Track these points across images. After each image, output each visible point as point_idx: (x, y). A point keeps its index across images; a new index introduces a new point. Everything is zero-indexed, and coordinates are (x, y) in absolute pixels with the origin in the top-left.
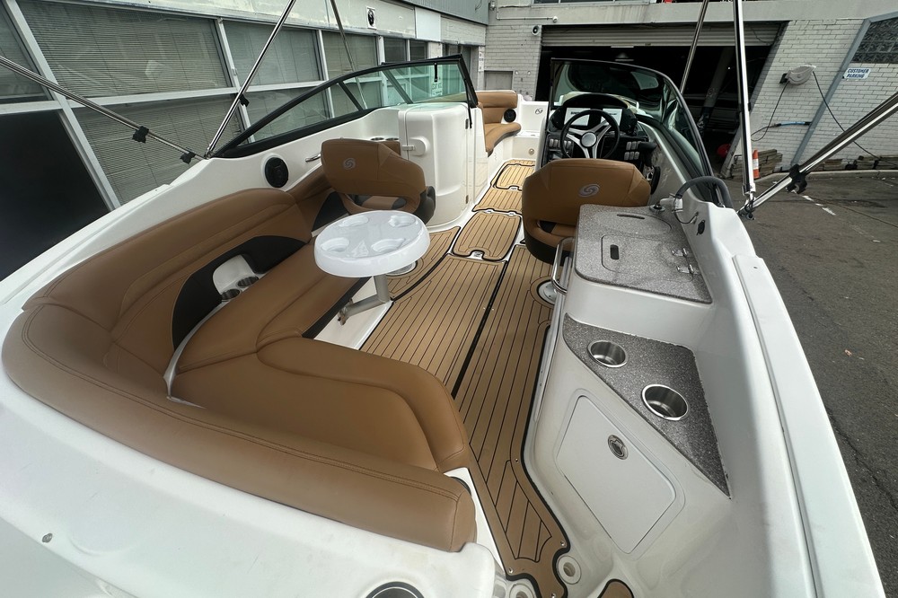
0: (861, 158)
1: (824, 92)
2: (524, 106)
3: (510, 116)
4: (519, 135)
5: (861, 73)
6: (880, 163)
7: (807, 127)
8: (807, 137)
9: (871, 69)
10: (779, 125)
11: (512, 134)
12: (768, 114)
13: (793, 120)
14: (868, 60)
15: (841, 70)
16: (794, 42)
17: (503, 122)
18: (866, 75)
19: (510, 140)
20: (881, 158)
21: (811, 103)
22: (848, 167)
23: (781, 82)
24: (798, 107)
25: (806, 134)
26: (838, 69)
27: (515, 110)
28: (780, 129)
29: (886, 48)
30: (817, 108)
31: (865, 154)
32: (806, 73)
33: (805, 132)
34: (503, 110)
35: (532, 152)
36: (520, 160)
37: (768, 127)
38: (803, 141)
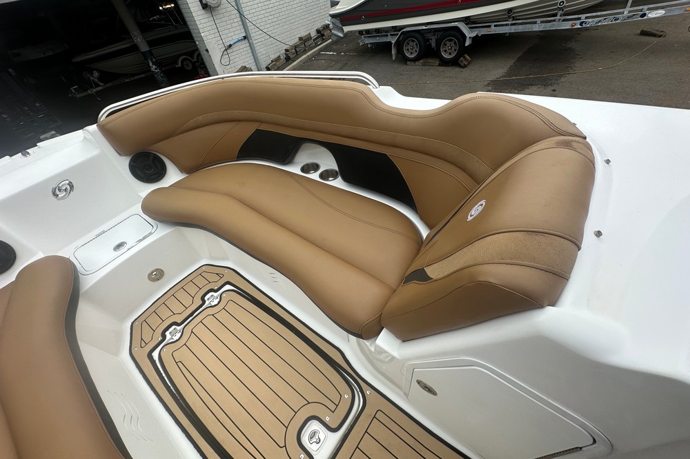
0: (287, 50)
1: (235, 7)
10: (230, 46)
12: (216, 39)
13: (236, 38)
21: (235, 20)
22: (287, 59)
23: (203, 8)
24: (230, 26)
25: (250, 46)
28: (234, 48)
33: (248, 45)
35: (157, 275)
36: (153, 310)
37: (226, 50)
38: (252, 52)
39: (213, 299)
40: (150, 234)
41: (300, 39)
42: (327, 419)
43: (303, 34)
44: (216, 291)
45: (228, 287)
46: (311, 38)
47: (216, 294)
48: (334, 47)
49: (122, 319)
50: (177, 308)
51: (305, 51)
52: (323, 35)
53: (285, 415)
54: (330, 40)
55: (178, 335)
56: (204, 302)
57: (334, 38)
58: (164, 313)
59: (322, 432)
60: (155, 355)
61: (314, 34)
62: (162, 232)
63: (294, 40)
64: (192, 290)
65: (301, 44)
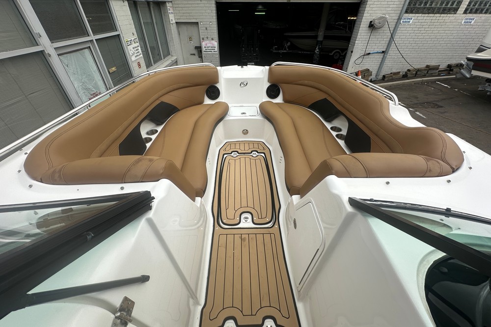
0: (409, 70)
1: (392, 32)
3: (213, 92)
5: (409, 20)
6: (418, 73)
7: (383, 54)
8: (383, 59)
9: (414, 18)
10: (369, 54)
12: (363, 47)
13: (376, 50)
14: (412, 12)
15: (399, 19)
16: (376, 0)
18: (411, 21)
19: (222, 127)
20: (418, 70)
21: (385, 40)
22: (404, 76)
23: (369, 27)
24: (378, 42)
26: (397, 18)
27: (218, 85)
28: (370, 56)
29: (421, 4)
30: (387, 42)
31: (410, 68)
32: (383, 20)
33: (382, 57)
34: (205, 87)
35: (245, 132)
36: (235, 143)
37: (364, 55)
38: (381, 63)
39: (255, 154)
40: (255, 116)
41: (427, 66)
42: (255, 218)
43: (433, 63)
44: (258, 153)
45: (263, 155)
46: (438, 68)
47: (257, 154)
48: (453, 82)
49: (226, 139)
50: (242, 148)
51: (424, 76)
52: (452, 70)
53: (244, 204)
54: (454, 76)
55: (236, 156)
56: (251, 153)
57: (459, 76)
58: (237, 146)
59: (250, 220)
60: (225, 156)
61: (443, 66)
62: (259, 117)
63: (421, 65)
64: (251, 146)
65: (425, 70)
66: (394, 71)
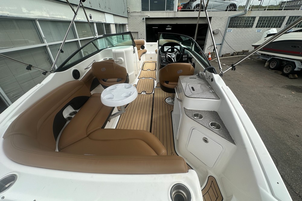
0: (234, 52)
1: (223, 36)
2: (147, 44)
3: (143, 47)
4: (146, 53)
5: (230, 31)
6: (239, 54)
7: (220, 45)
8: (221, 47)
9: (233, 30)
11: (144, 53)
12: (211, 42)
13: (217, 44)
14: (231, 27)
15: (226, 30)
16: (214, 23)
17: (141, 49)
19: (144, 55)
20: (239, 52)
22: (232, 55)
23: (213, 33)
27: (144, 45)
29: (235, 24)
30: (222, 40)
31: (235, 52)
32: (218, 30)
34: (141, 46)
35: (151, 58)
37: (211, 46)
38: (220, 49)
40: (154, 53)
43: (246, 49)
46: (248, 52)
63: (240, 50)
65: (242, 52)
66: (227, 53)
